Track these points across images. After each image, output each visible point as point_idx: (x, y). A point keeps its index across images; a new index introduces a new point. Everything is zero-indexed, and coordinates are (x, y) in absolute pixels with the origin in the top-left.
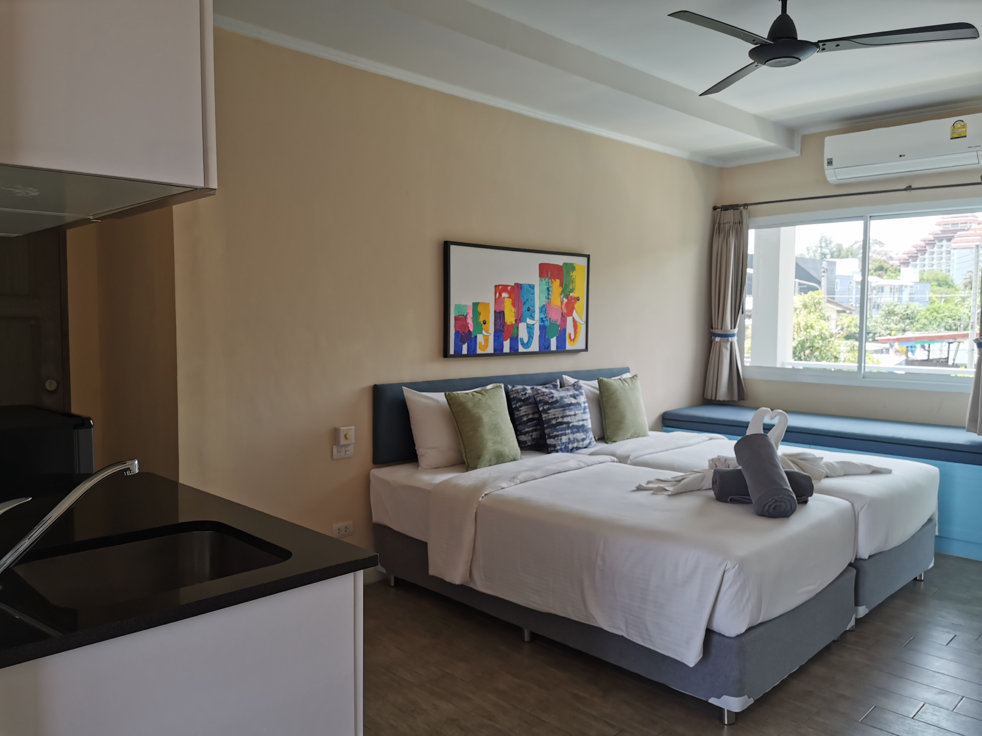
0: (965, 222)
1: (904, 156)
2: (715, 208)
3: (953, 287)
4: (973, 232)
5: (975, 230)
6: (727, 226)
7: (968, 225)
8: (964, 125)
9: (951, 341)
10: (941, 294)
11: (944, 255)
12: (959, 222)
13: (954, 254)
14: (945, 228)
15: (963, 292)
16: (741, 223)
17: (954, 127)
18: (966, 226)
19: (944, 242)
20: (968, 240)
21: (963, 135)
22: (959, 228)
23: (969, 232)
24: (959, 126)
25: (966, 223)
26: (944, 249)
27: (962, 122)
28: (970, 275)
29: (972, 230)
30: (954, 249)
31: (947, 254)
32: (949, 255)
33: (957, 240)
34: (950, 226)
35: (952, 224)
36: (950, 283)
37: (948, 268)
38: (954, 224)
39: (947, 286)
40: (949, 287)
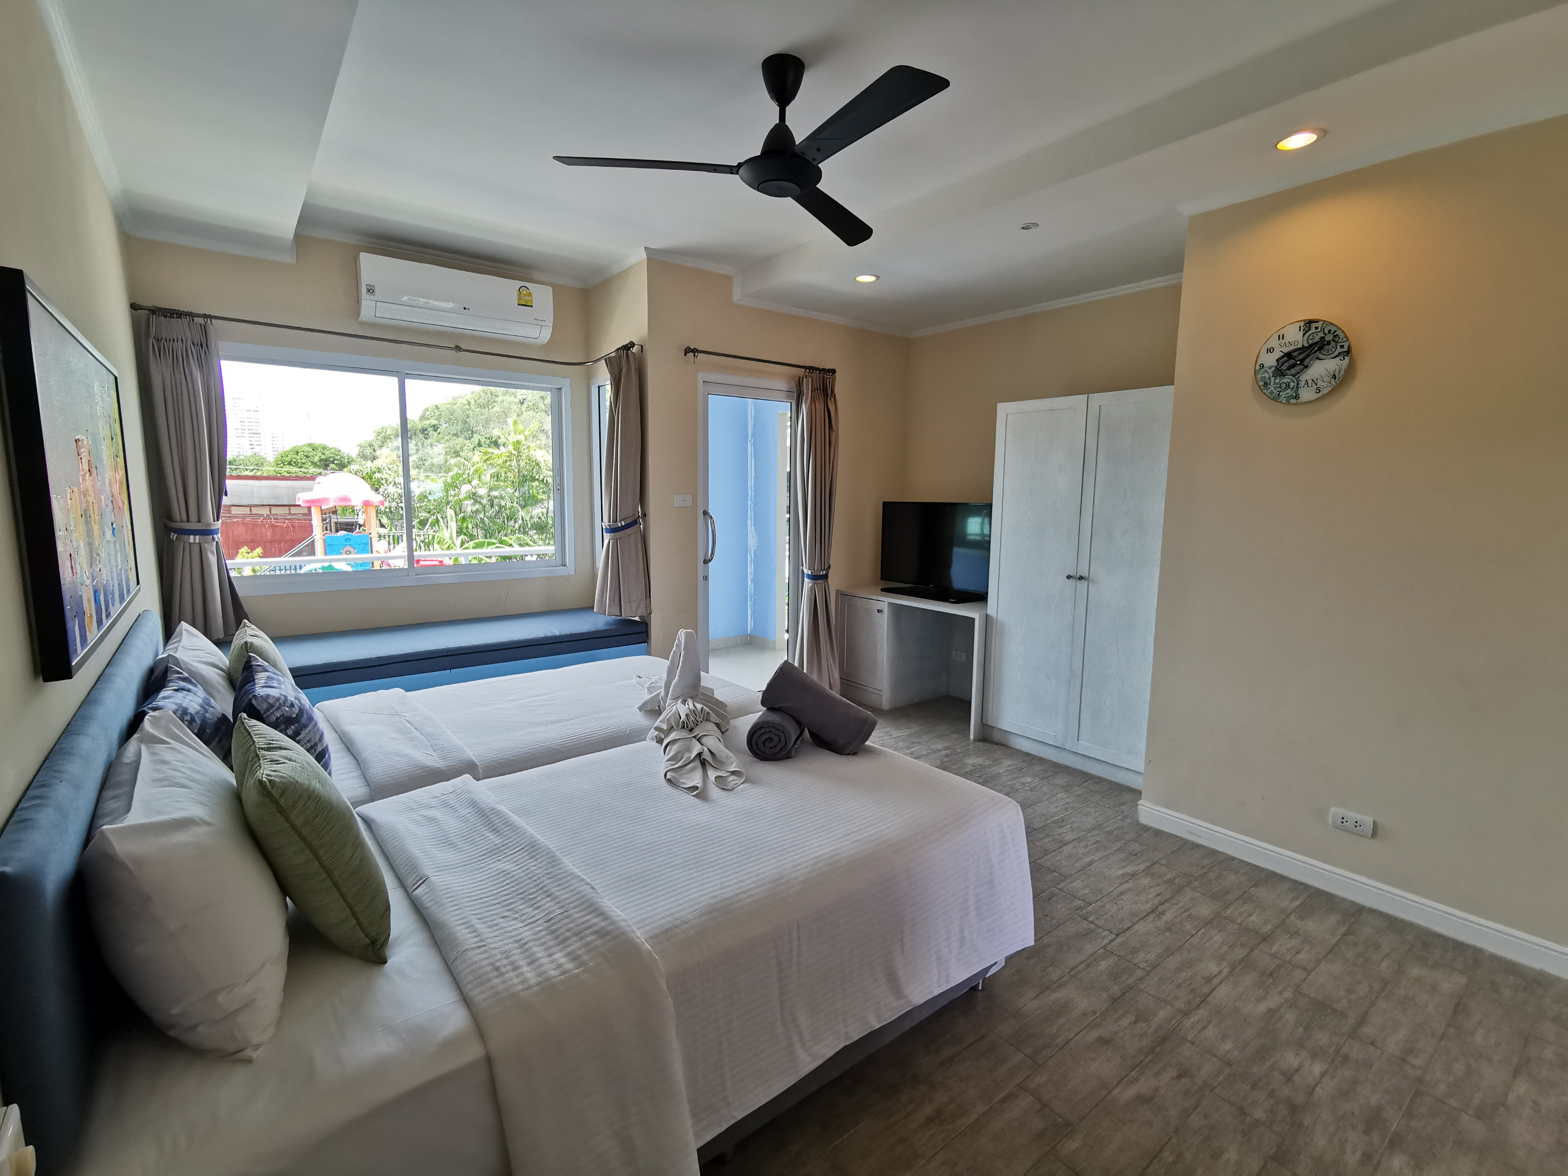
1: (469, 309)
2: (135, 307)
8: (530, 294)
16: (205, 345)
17: (520, 293)
21: (529, 304)
24: (525, 292)
27: (528, 290)
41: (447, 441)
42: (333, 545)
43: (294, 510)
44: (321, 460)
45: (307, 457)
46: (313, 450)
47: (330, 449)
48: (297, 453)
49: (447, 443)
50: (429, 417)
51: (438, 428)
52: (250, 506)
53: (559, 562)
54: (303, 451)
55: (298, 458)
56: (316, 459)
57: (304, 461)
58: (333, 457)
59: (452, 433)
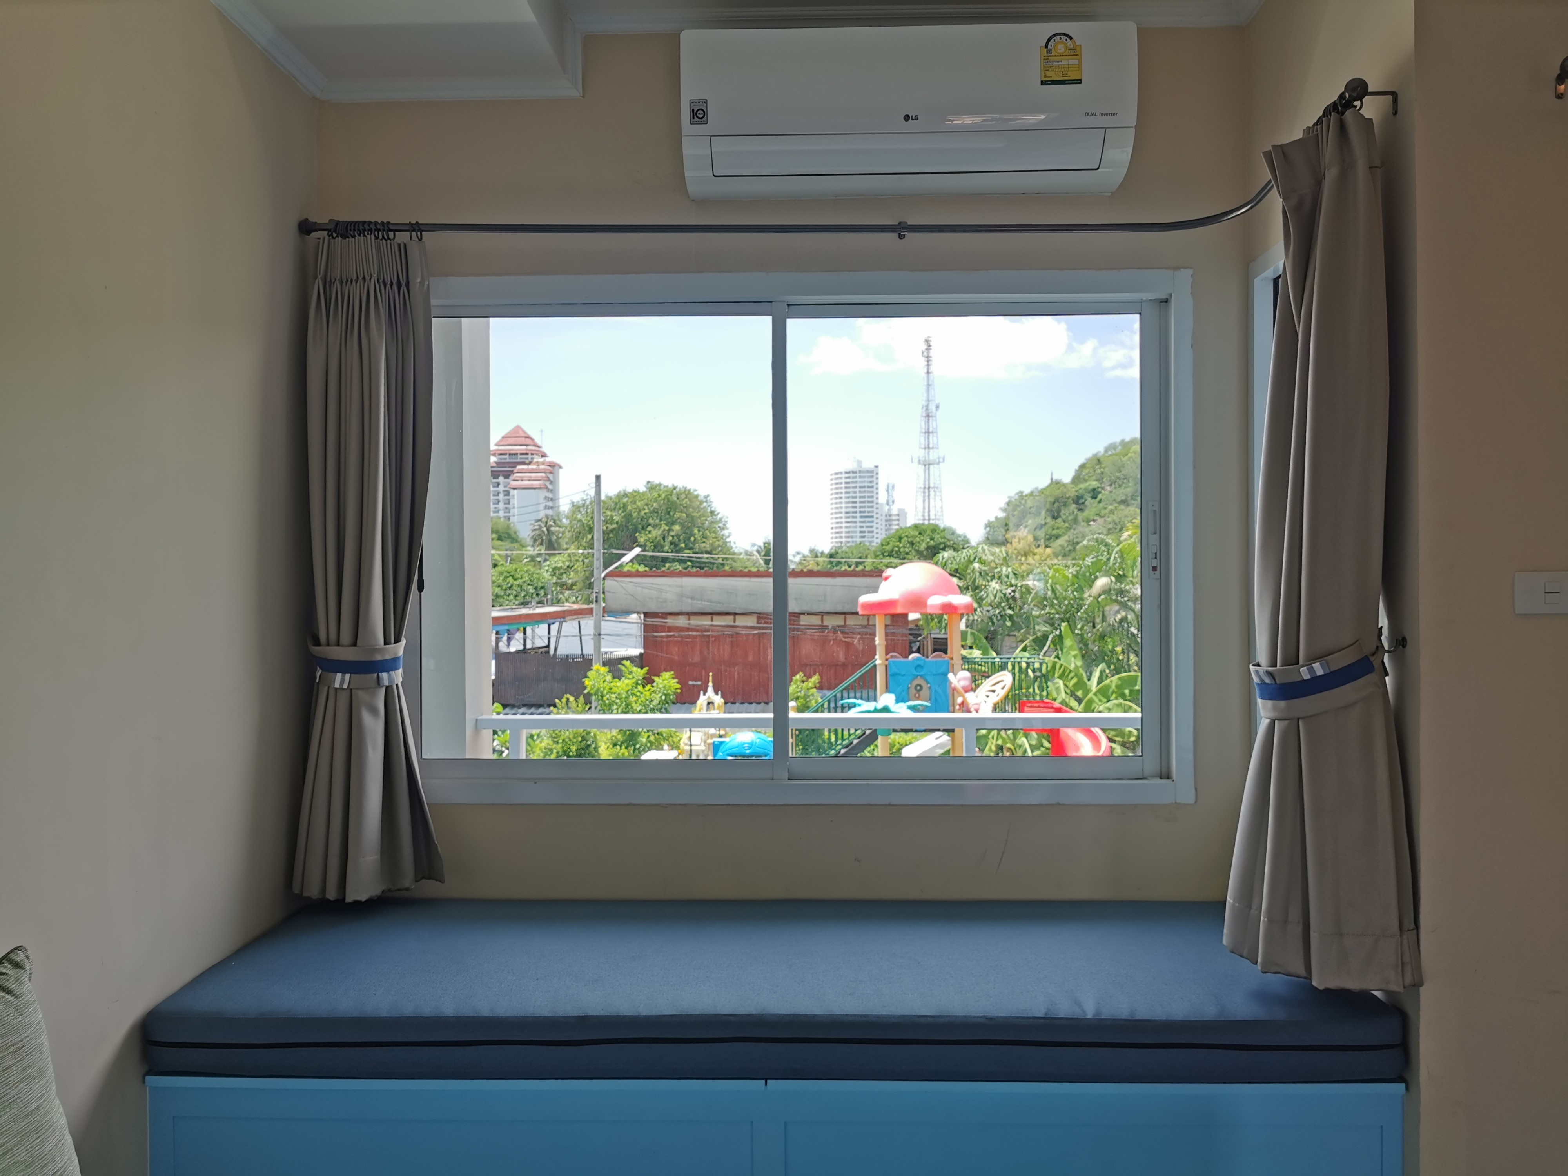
0: (525, 452)
1: (917, 118)
2: (306, 228)
3: (517, 541)
4: (535, 467)
5: (538, 464)
6: (356, 291)
7: (530, 456)
8: (1074, 49)
10: (506, 550)
11: (501, 496)
12: (519, 452)
13: (514, 496)
14: (501, 459)
15: (532, 549)
16: (403, 284)
17: (1049, 51)
18: (527, 459)
19: (501, 479)
20: (530, 477)
21: (1073, 76)
22: (519, 460)
23: (530, 467)
24: (1061, 48)
25: (527, 454)
26: (501, 488)
27: (1068, 40)
28: (539, 525)
29: (534, 464)
30: (514, 489)
31: (505, 495)
32: (507, 497)
33: (516, 477)
34: (507, 456)
35: (510, 454)
36: (514, 536)
37: (507, 514)
38: (512, 454)
39: (510, 540)
40: (512, 543)
41: (1112, 512)
42: (899, 674)
43: (851, 621)
44: (928, 548)
45: (912, 544)
46: (920, 533)
47: (942, 531)
48: (900, 538)
49: (1111, 515)
50: (1086, 477)
51: (1100, 492)
52: (822, 614)
53: (1151, 765)
54: (907, 536)
55: (901, 545)
56: (923, 546)
57: (907, 550)
58: (944, 543)
59: (1119, 499)
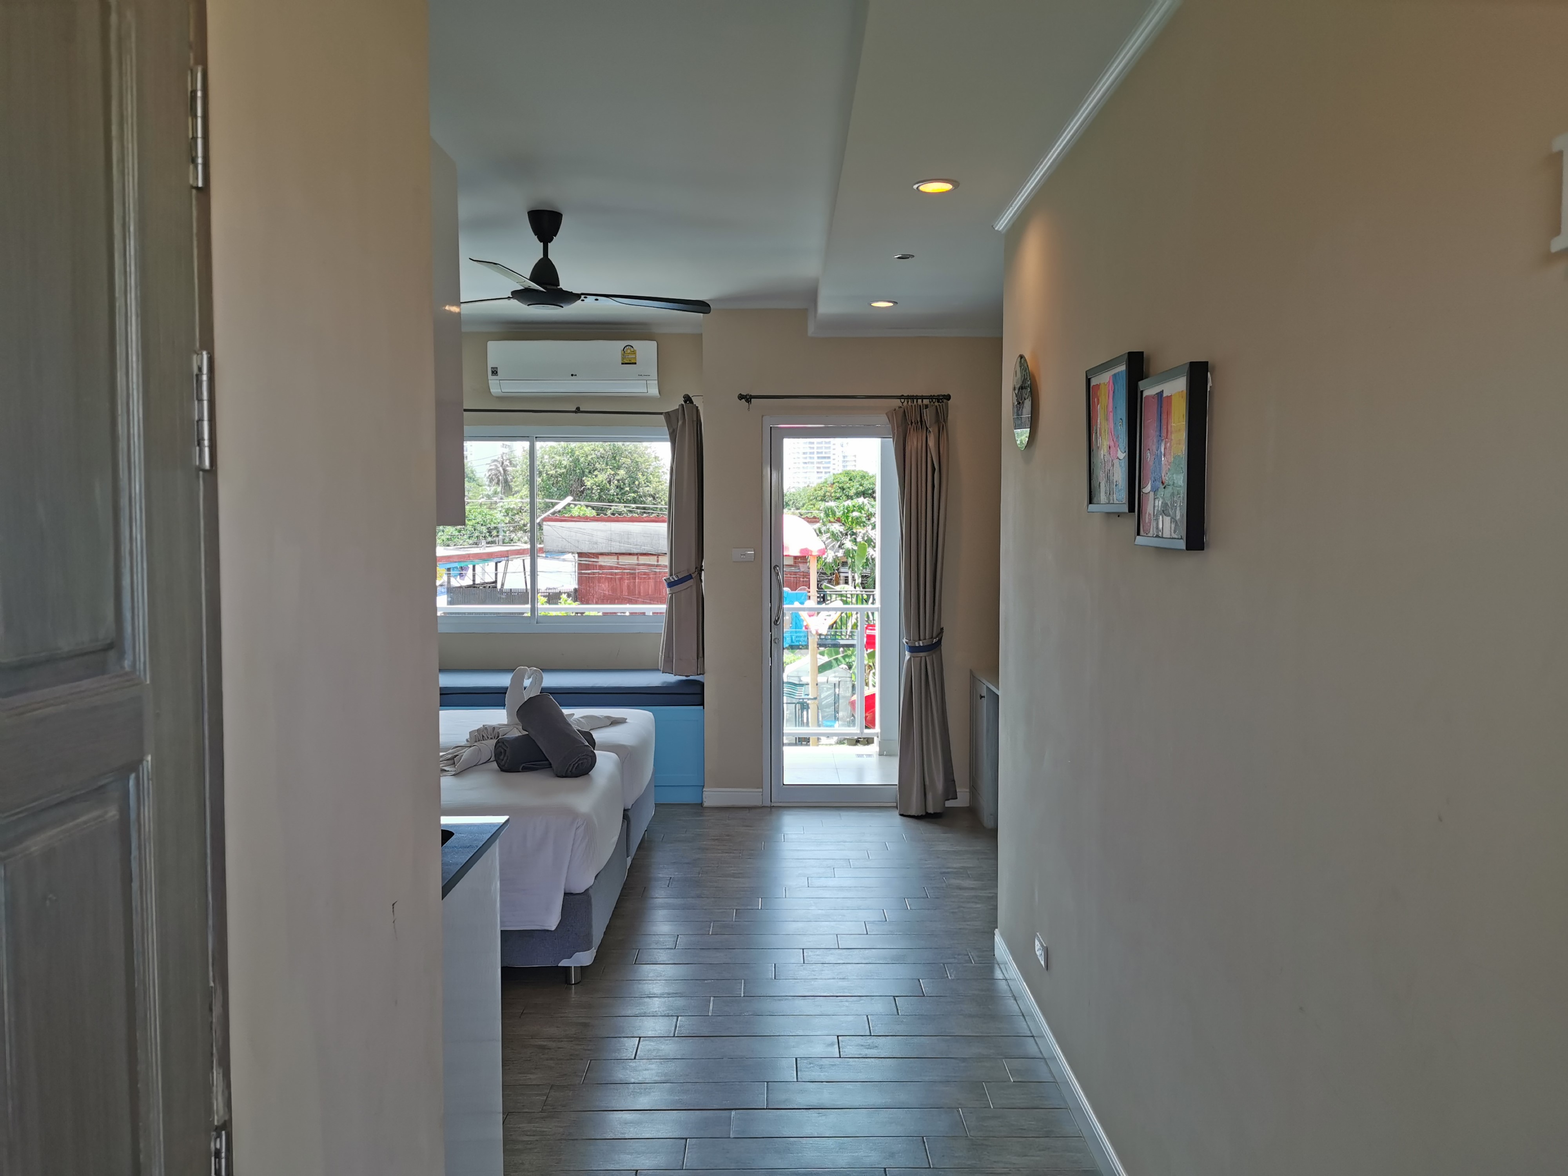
3: (474, 480)
8: (634, 351)
9: (498, 560)
15: (488, 488)
17: (624, 352)
21: (633, 361)
24: (629, 351)
27: (631, 347)
28: (496, 465)
48: (832, 484)
